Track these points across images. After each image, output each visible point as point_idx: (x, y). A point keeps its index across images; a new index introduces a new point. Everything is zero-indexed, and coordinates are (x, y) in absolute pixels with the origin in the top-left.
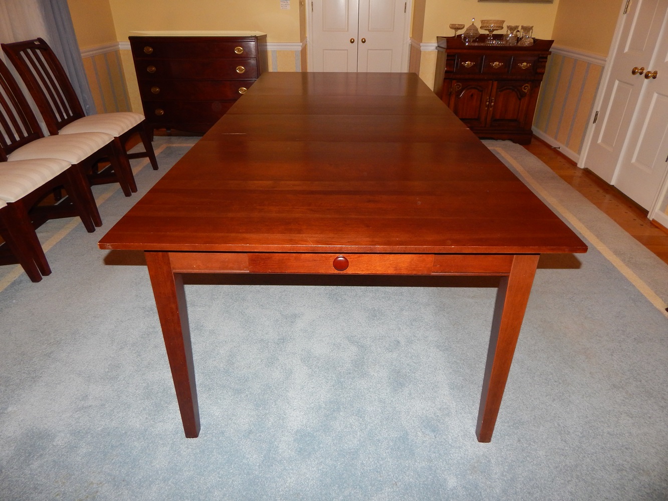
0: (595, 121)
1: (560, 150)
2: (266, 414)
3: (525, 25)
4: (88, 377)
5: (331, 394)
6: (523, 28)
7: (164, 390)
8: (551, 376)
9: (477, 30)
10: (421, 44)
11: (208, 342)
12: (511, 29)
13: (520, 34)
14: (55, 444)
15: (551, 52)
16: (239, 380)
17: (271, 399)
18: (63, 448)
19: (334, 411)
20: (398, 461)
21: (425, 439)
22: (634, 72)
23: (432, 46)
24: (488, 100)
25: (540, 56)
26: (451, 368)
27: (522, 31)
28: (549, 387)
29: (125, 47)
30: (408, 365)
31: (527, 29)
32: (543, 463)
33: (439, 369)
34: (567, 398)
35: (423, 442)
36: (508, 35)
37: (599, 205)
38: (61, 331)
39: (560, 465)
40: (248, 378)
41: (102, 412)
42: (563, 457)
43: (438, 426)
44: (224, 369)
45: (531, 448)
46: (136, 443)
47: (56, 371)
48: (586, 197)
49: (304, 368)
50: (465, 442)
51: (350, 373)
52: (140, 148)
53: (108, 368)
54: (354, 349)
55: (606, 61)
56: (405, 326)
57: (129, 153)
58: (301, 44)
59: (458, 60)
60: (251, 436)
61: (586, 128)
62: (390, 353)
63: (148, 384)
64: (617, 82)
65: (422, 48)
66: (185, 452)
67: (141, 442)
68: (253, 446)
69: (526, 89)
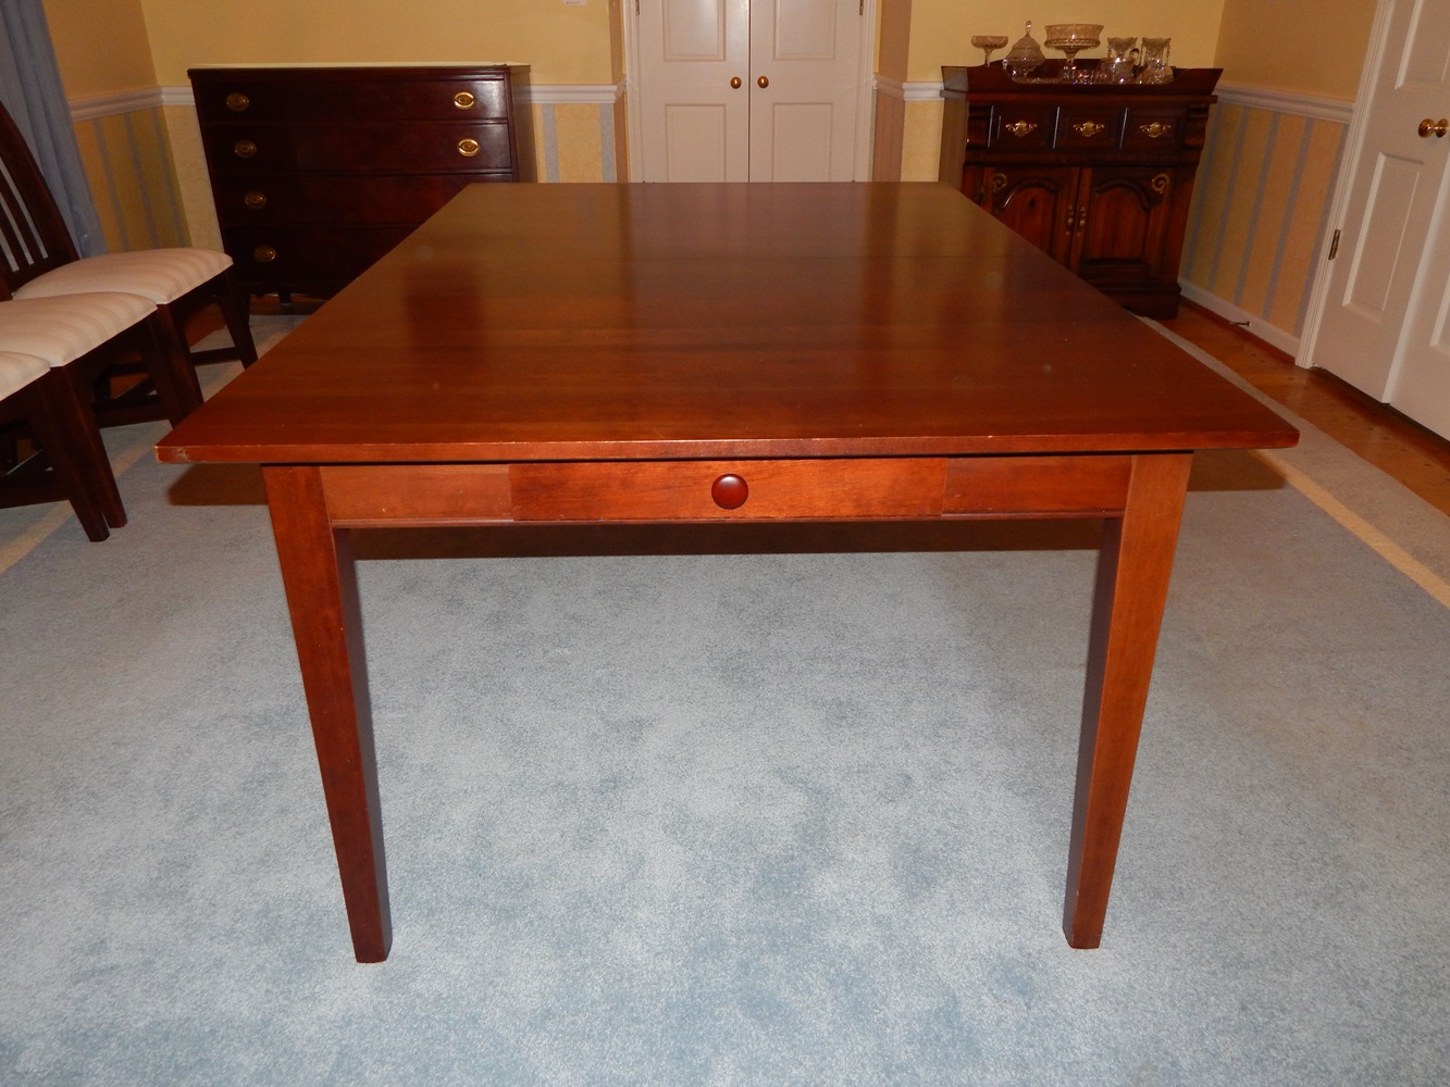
0: (1332, 255)
1: (1250, 329)
2: (585, 968)
3: (1151, 36)
4: (106, 893)
5: (750, 911)
6: (1146, 42)
7: (311, 917)
8: (1301, 847)
9: (1037, 49)
10: (905, 85)
11: (419, 794)
12: (1119, 45)
13: (1140, 59)
14: (19, 1069)
15: (1216, 97)
16: (506, 885)
17: (595, 929)
18: (43, 1079)
19: (762, 951)
20: (939, 1071)
21: (1003, 1013)
22: (1423, 132)
23: (930, 89)
24: (1072, 214)
25: (1192, 106)
26: (1048, 835)
27: (1144, 50)
28: (1301, 873)
29: (178, 97)
30: (938, 831)
31: (1157, 46)
32: (1312, 1062)
33: (1019, 841)
34: (1349, 899)
35: (1000, 1021)
36: (1110, 61)
37: (1358, 448)
38: (28, 782)
39: (1356, 1064)
40: (531, 879)
41: (146, 982)
42: (1360, 1045)
43: (1031, 978)
44: (468, 860)
45: (1277, 1025)
46: (241, 1056)
47: (16, 883)
48: (1326, 431)
49: (675, 848)
50: (1105, 1017)
51: (792, 858)
52: (221, 339)
53: (159, 870)
54: (797, 798)
55: (1351, 111)
56: (921, 739)
57: (195, 349)
58: (615, 88)
59: (996, 118)
60: (549, 1025)
61: (1312, 273)
62: (891, 807)
63: (267, 904)
64: (1382, 159)
65: (907, 95)
66: (376, 1073)
67: (255, 1054)
68: (557, 1050)
69: (1162, 184)
